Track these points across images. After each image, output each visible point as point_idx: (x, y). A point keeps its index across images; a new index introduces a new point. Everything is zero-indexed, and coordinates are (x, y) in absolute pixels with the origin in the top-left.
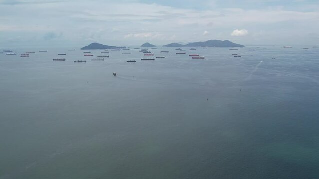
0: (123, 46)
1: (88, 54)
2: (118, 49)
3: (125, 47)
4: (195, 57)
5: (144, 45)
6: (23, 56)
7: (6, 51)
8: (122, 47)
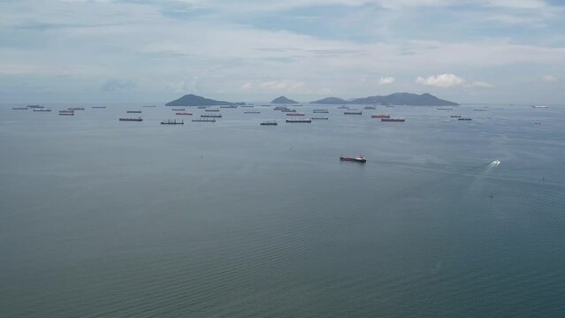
0: (240, 102)
1: (182, 112)
2: (232, 106)
3: (242, 104)
4: (386, 119)
5: (276, 101)
6: (63, 113)
7: (32, 107)
8: (238, 104)
